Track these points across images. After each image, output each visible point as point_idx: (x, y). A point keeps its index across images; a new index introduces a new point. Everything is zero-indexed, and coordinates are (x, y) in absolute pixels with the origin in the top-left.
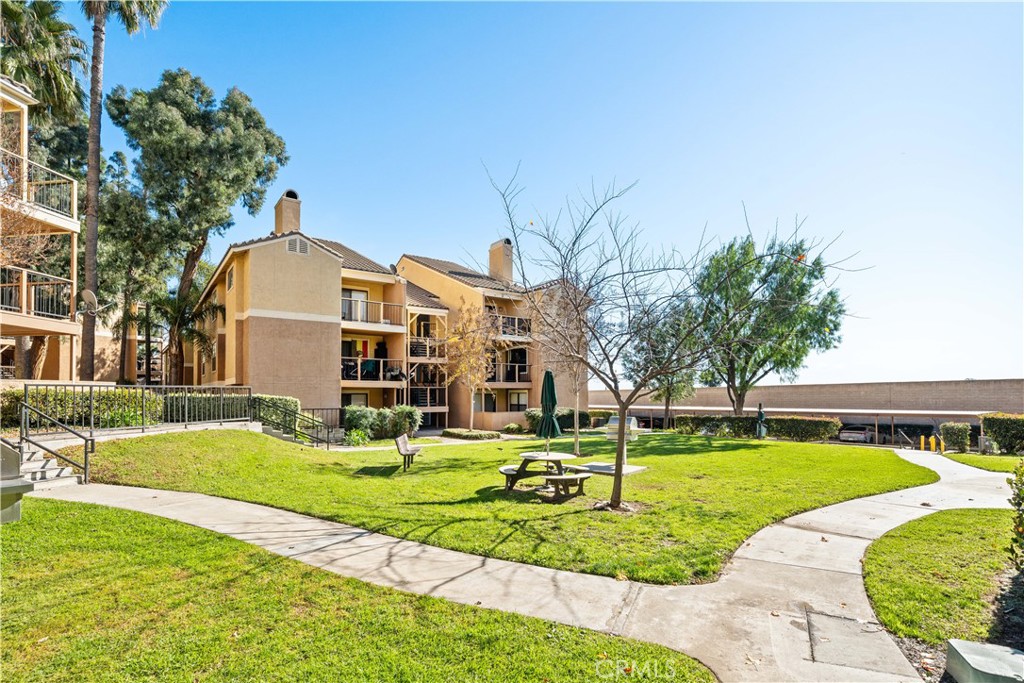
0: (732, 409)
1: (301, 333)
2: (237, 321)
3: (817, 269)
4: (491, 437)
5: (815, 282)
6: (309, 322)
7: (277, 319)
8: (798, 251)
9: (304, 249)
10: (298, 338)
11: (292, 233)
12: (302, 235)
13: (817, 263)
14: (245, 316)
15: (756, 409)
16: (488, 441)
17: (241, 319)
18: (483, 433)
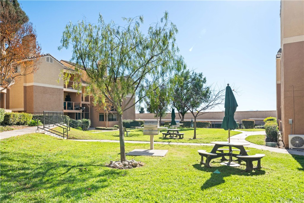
0: (181, 120)
1: (51, 92)
2: (24, 86)
3: (205, 81)
4: (115, 129)
5: (204, 84)
6: (53, 88)
7: (43, 87)
8: (201, 75)
9: (51, 61)
10: (50, 94)
11: (47, 55)
12: (51, 56)
13: (205, 79)
14: (28, 85)
15: (191, 120)
16: (115, 130)
17: (25, 86)
18: (113, 128)
